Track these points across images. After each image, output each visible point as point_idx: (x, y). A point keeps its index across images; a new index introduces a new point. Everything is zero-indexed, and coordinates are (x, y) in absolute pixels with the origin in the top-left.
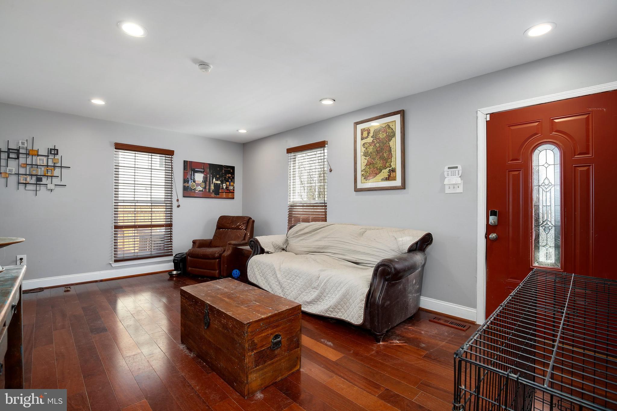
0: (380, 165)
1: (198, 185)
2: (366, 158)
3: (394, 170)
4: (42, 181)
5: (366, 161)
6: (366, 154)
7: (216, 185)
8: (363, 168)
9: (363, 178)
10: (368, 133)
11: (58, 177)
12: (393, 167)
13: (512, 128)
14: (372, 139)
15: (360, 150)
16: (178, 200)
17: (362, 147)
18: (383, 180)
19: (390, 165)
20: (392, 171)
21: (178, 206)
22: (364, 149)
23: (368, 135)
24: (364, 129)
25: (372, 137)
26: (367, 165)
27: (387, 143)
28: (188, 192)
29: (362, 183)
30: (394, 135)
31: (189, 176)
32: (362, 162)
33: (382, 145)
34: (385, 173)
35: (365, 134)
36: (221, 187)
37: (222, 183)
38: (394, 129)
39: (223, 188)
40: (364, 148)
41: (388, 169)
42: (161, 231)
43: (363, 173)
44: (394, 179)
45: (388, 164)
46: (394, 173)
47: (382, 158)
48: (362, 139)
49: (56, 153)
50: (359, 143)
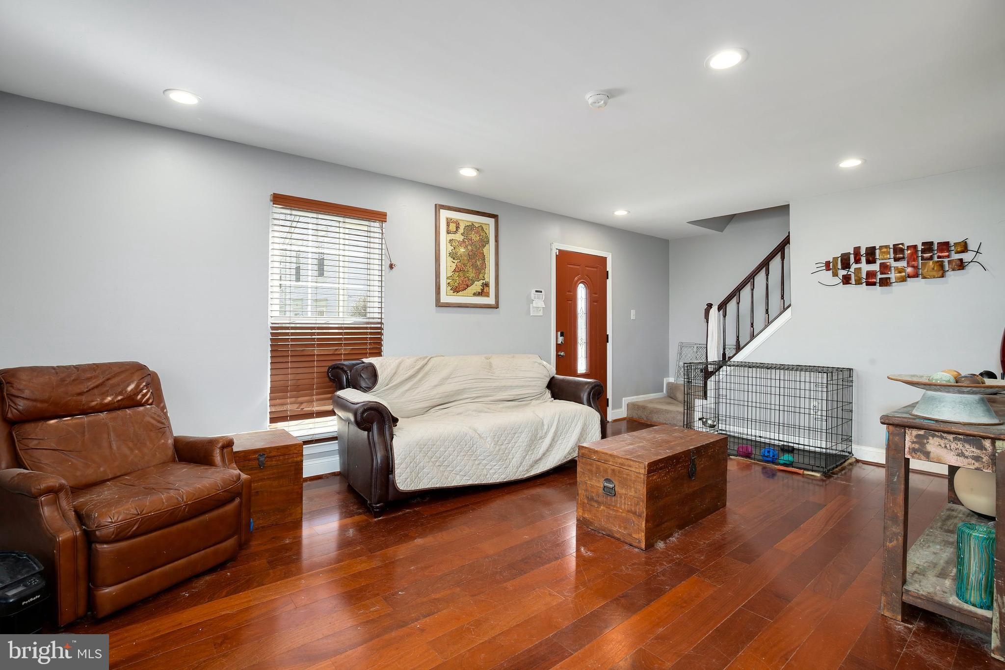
0: (472, 275)
2: (454, 261)
3: (487, 285)
5: (454, 266)
6: (453, 255)
8: (450, 274)
9: (450, 288)
10: (457, 228)
12: (487, 280)
13: (569, 266)
14: (463, 237)
15: (445, 248)
17: (448, 244)
18: (475, 294)
19: (484, 277)
20: (486, 284)
22: (450, 248)
23: (457, 230)
24: (451, 220)
25: (462, 234)
26: (455, 271)
27: (481, 249)
29: (447, 295)
30: (488, 242)
32: (447, 266)
33: (475, 250)
34: (477, 286)
35: (453, 227)
38: (488, 234)
40: (451, 245)
41: (482, 282)
43: (449, 281)
44: (487, 295)
45: (481, 276)
46: (487, 288)
47: (474, 266)
48: (448, 232)
50: (444, 237)
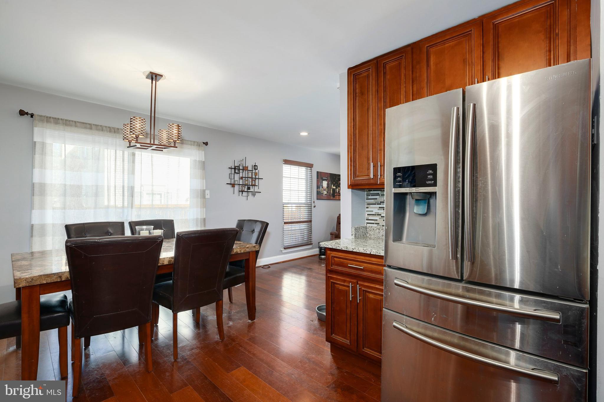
1: (324, 190)
4: (250, 190)
7: (334, 190)
11: (257, 186)
16: (314, 202)
21: (315, 207)
28: (320, 196)
31: (320, 184)
36: (336, 191)
37: (336, 188)
39: (337, 192)
42: (303, 226)
49: (256, 168)
